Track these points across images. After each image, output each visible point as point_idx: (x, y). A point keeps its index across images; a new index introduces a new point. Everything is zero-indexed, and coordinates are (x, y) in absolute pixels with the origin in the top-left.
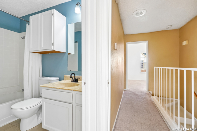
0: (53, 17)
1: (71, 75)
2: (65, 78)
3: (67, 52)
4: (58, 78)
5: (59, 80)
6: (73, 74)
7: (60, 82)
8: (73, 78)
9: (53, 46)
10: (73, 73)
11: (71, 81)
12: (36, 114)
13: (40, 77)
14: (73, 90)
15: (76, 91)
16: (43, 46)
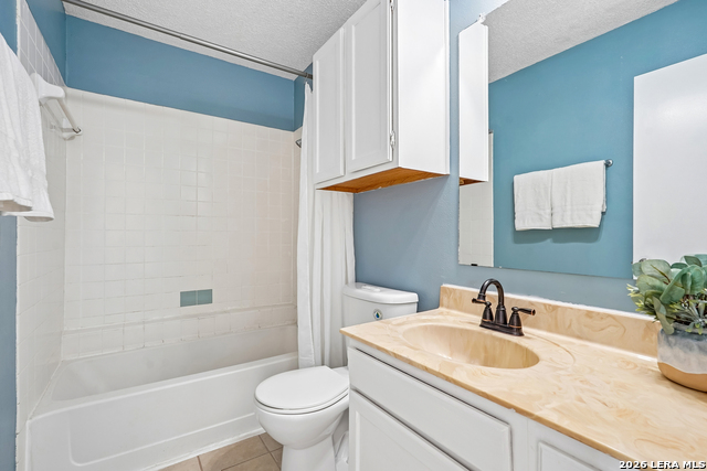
0: (394, 10)
1: (484, 289)
2: (444, 299)
3: (454, 174)
4: (414, 297)
5: (421, 308)
6: (492, 286)
7: (424, 315)
8: (488, 306)
9: (395, 147)
10: (492, 282)
11: (479, 319)
12: (330, 438)
13: (347, 283)
14: (519, 411)
15: (539, 420)
16: (354, 158)
